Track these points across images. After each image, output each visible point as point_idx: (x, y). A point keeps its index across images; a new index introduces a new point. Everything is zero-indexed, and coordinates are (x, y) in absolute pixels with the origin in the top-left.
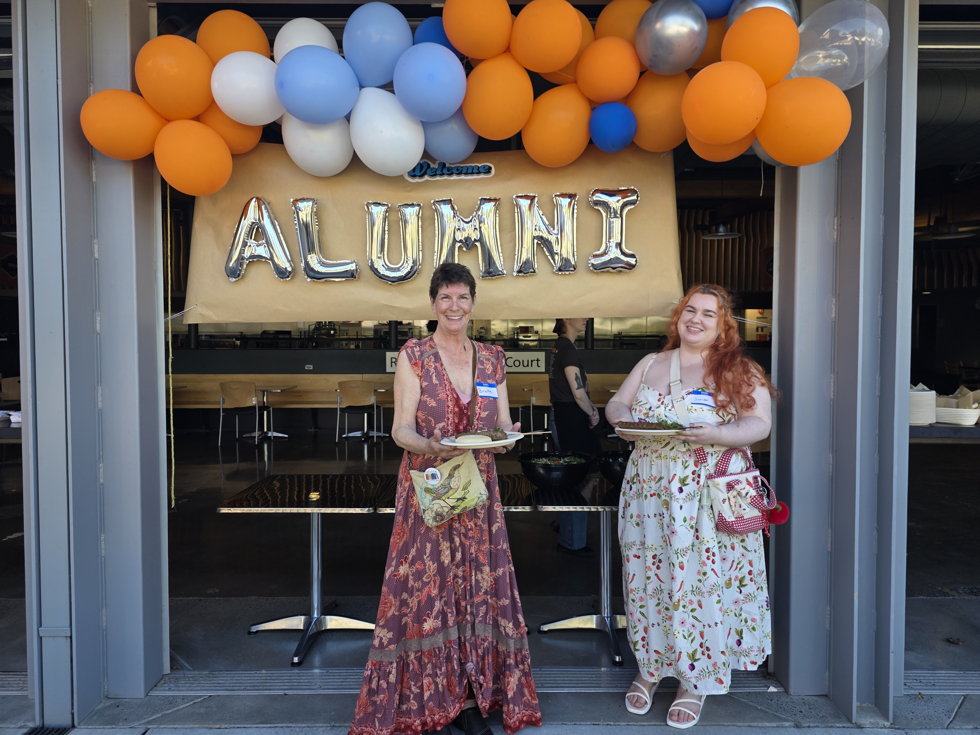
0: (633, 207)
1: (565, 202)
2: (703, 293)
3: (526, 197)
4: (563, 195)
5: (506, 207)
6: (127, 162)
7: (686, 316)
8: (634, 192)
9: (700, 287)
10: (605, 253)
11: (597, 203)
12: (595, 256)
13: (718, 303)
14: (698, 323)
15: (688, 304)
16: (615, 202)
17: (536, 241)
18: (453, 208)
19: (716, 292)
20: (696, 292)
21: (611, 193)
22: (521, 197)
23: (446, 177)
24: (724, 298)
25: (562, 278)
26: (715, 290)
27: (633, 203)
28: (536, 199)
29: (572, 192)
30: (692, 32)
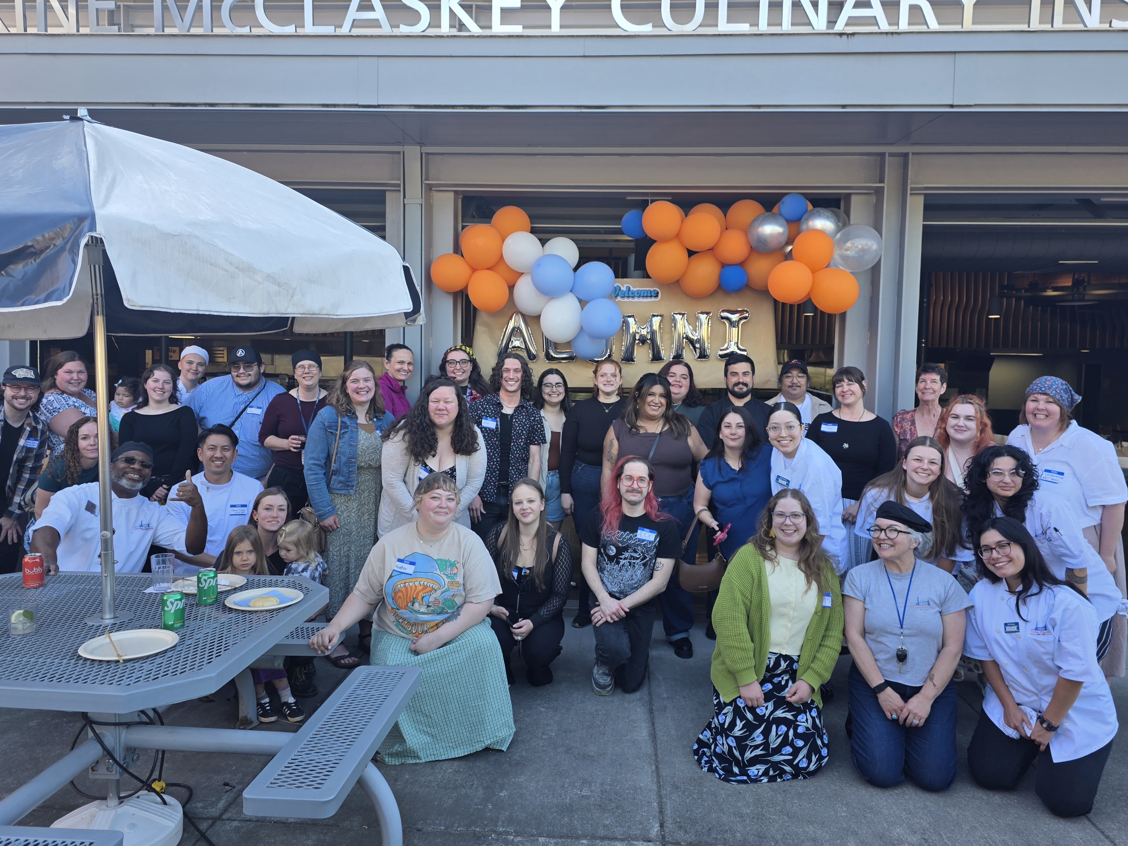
0: (745, 320)
1: (703, 317)
2: (963, 403)
3: (680, 314)
4: (702, 313)
5: (667, 320)
6: (449, 293)
7: (952, 421)
8: (747, 312)
9: (959, 399)
10: (727, 349)
11: (723, 318)
12: (722, 350)
13: (976, 409)
14: (962, 427)
15: (952, 412)
16: (735, 317)
17: (684, 340)
18: (635, 320)
19: (972, 401)
20: (956, 403)
21: (733, 312)
22: (676, 314)
23: (631, 299)
24: (979, 404)
25: (701, 363)
26: (971, 399)
27: (746, 318)
28: (686, 316)
29: (708, 311)
30: (779, 234)
